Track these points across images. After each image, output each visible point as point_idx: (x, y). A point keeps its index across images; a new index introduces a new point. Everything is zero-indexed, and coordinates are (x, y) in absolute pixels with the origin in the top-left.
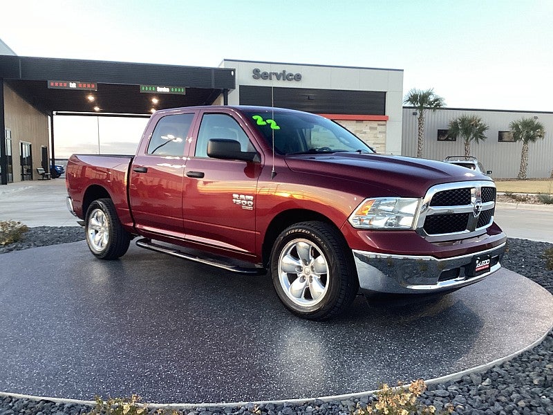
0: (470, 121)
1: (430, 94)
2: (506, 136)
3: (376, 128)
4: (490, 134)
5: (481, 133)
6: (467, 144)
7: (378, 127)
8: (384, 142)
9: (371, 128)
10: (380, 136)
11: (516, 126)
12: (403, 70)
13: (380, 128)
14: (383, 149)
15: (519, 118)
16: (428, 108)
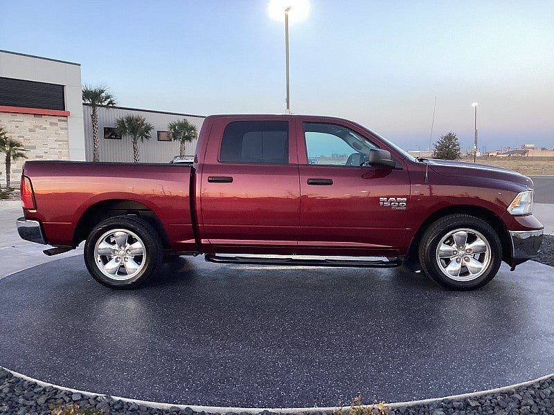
0: (137, 120)
1: (102, 92)
2: (163, 136)
3: (57, 124)
4: (153, 133)
5: (147, 133)
6: (135, 143)
7: (59, 123)
8: (66, 139)
9: (51, 124)
10: (63, 132)
11: (172, 127)
12: (80, 65)
13: (62, 124)
14: (65, 146)
15: (175, 120)
16: (99, 106)
